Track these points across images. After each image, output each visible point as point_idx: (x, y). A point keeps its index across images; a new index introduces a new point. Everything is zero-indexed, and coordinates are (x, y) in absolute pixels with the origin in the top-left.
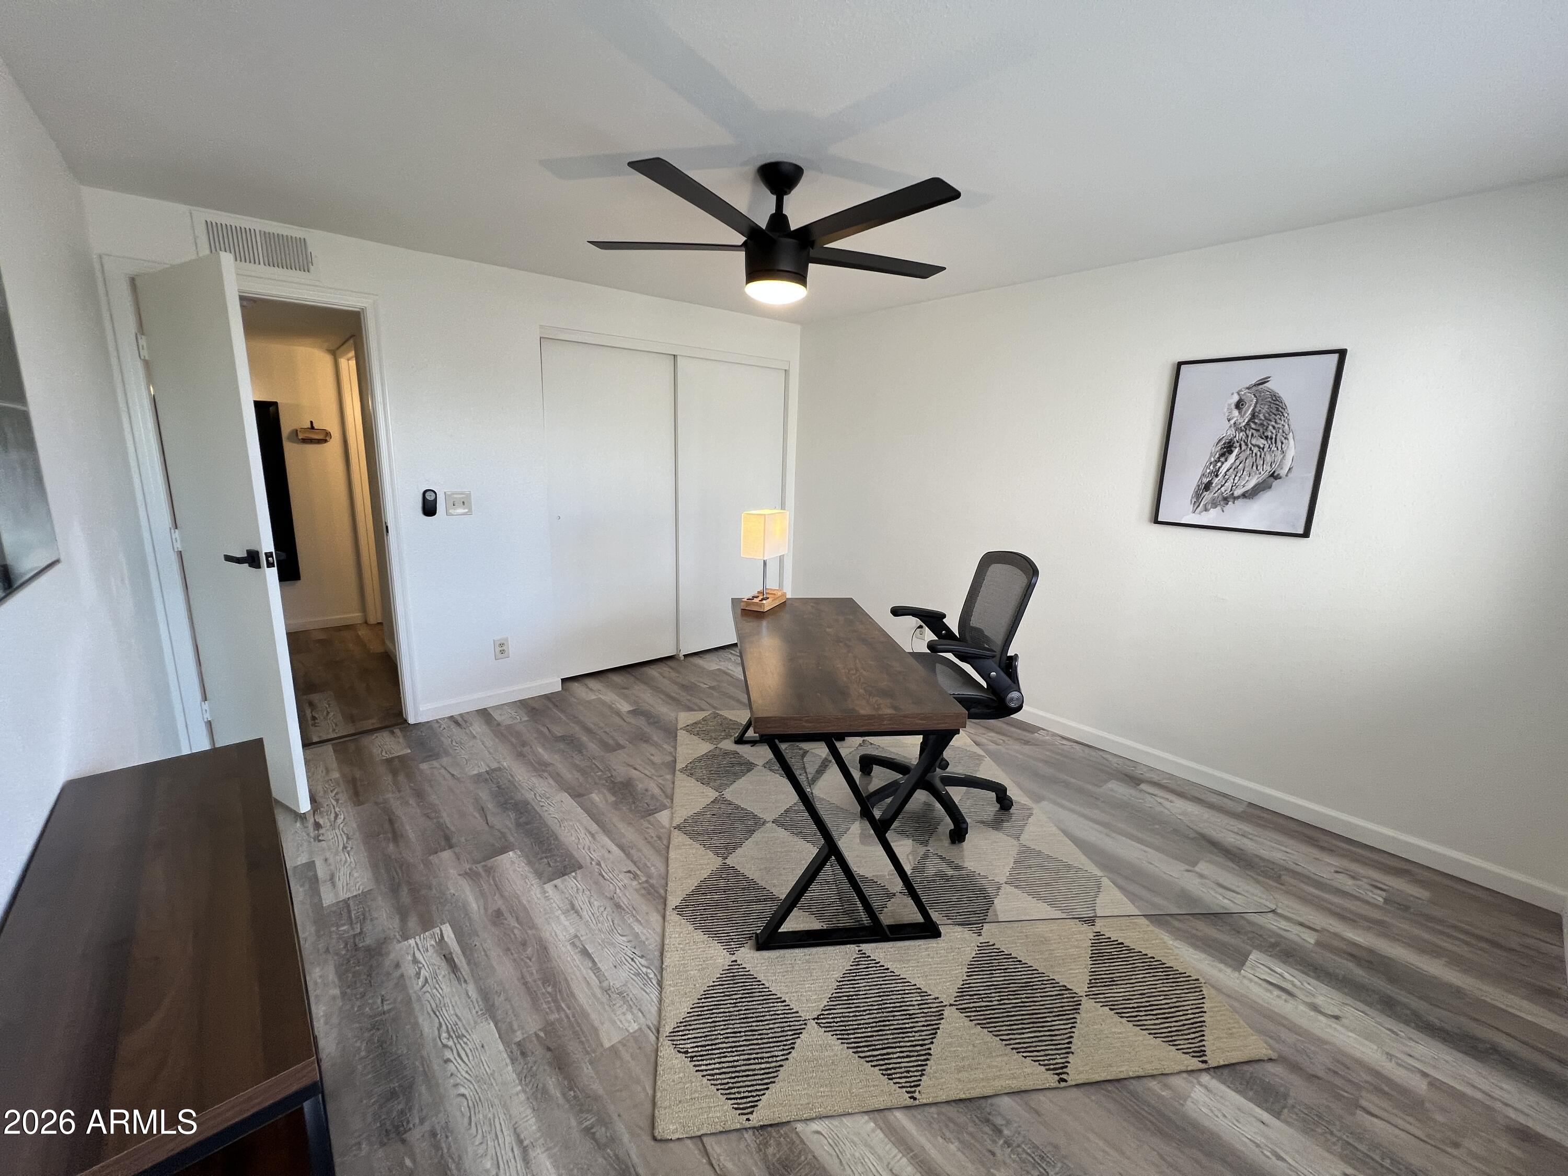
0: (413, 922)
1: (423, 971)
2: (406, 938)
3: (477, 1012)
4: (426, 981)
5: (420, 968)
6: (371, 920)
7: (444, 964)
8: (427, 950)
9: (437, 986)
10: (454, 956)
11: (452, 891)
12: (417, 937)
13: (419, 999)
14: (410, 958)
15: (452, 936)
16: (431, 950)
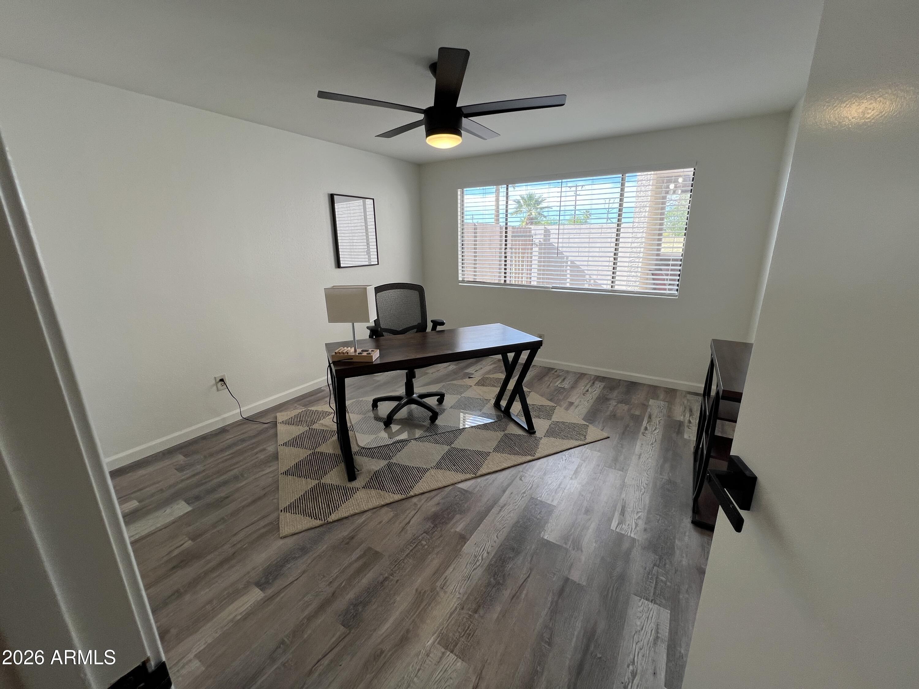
0: (626, 545)
1: (636, 517)
2: (634, 540)
3: (627, 488)
4: (638, 512)
5: (637, 520)
6: (645, 569)
7: (626, 513)
8: (629, 525)
9: (635, 507)
10: (620, 512)
11: (594, 544)
12: (629, 535)
13: (644, 508)
14: (638, 528)
15: (614, 521)
16: (627, 523)
